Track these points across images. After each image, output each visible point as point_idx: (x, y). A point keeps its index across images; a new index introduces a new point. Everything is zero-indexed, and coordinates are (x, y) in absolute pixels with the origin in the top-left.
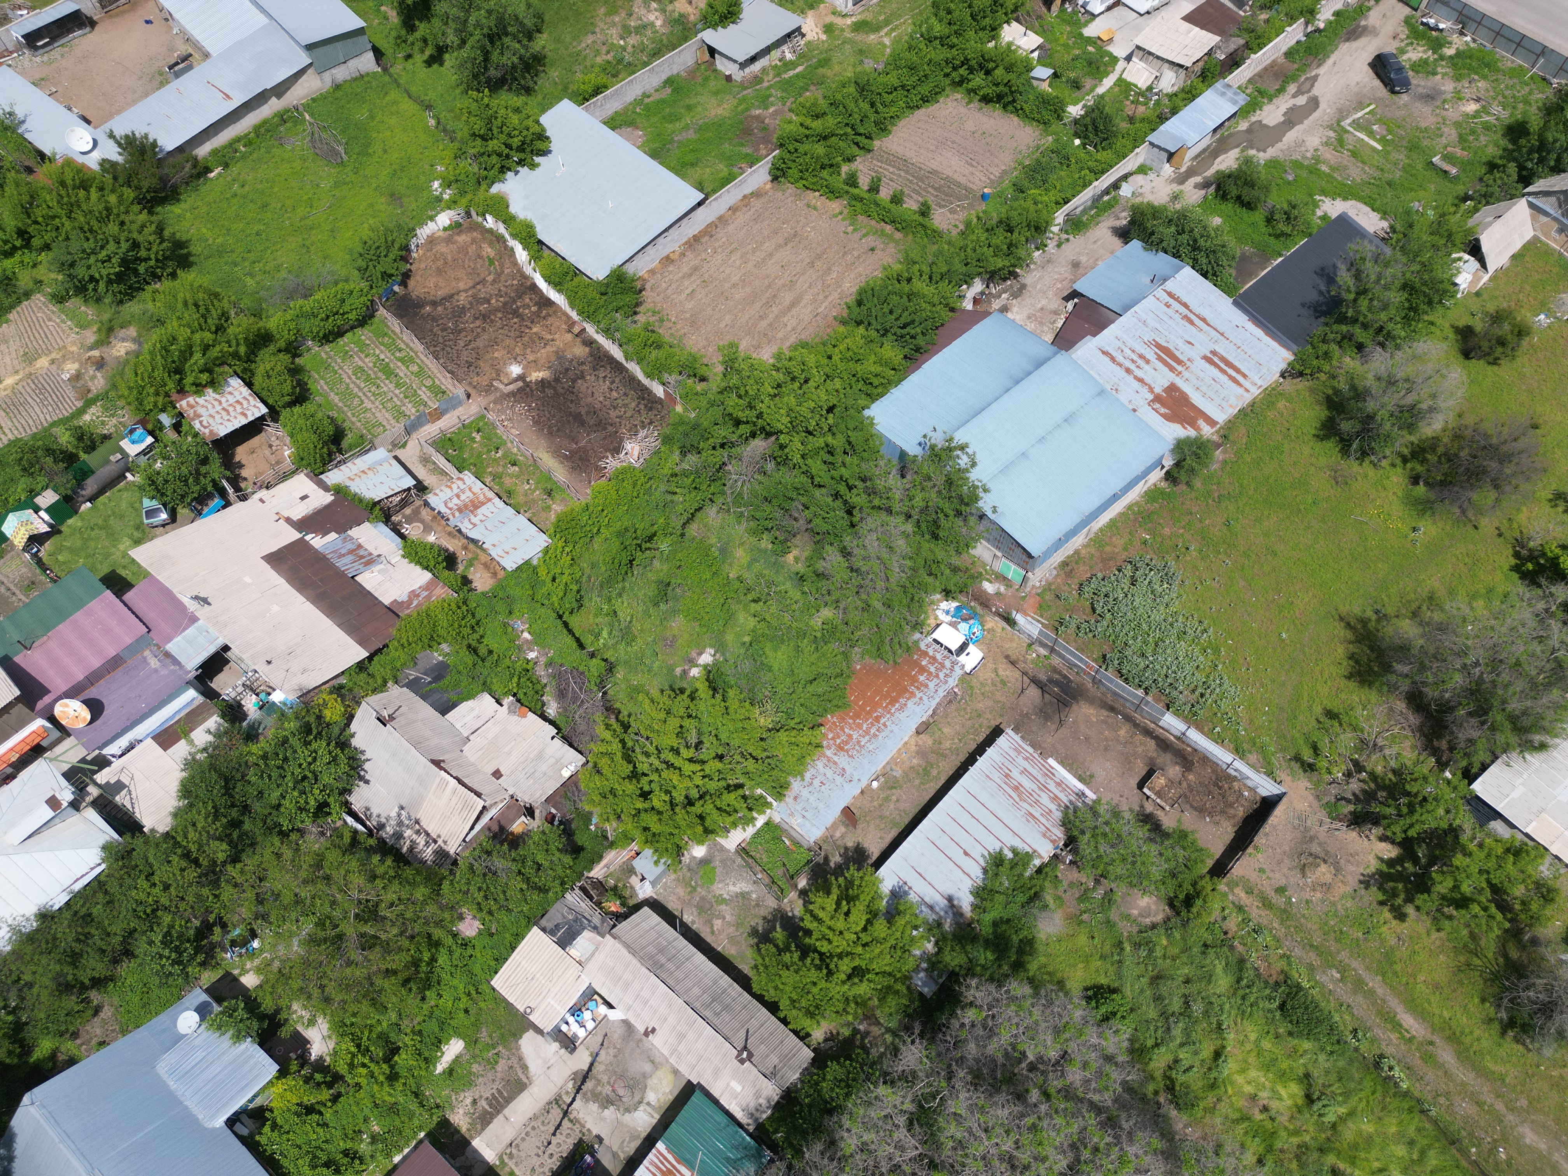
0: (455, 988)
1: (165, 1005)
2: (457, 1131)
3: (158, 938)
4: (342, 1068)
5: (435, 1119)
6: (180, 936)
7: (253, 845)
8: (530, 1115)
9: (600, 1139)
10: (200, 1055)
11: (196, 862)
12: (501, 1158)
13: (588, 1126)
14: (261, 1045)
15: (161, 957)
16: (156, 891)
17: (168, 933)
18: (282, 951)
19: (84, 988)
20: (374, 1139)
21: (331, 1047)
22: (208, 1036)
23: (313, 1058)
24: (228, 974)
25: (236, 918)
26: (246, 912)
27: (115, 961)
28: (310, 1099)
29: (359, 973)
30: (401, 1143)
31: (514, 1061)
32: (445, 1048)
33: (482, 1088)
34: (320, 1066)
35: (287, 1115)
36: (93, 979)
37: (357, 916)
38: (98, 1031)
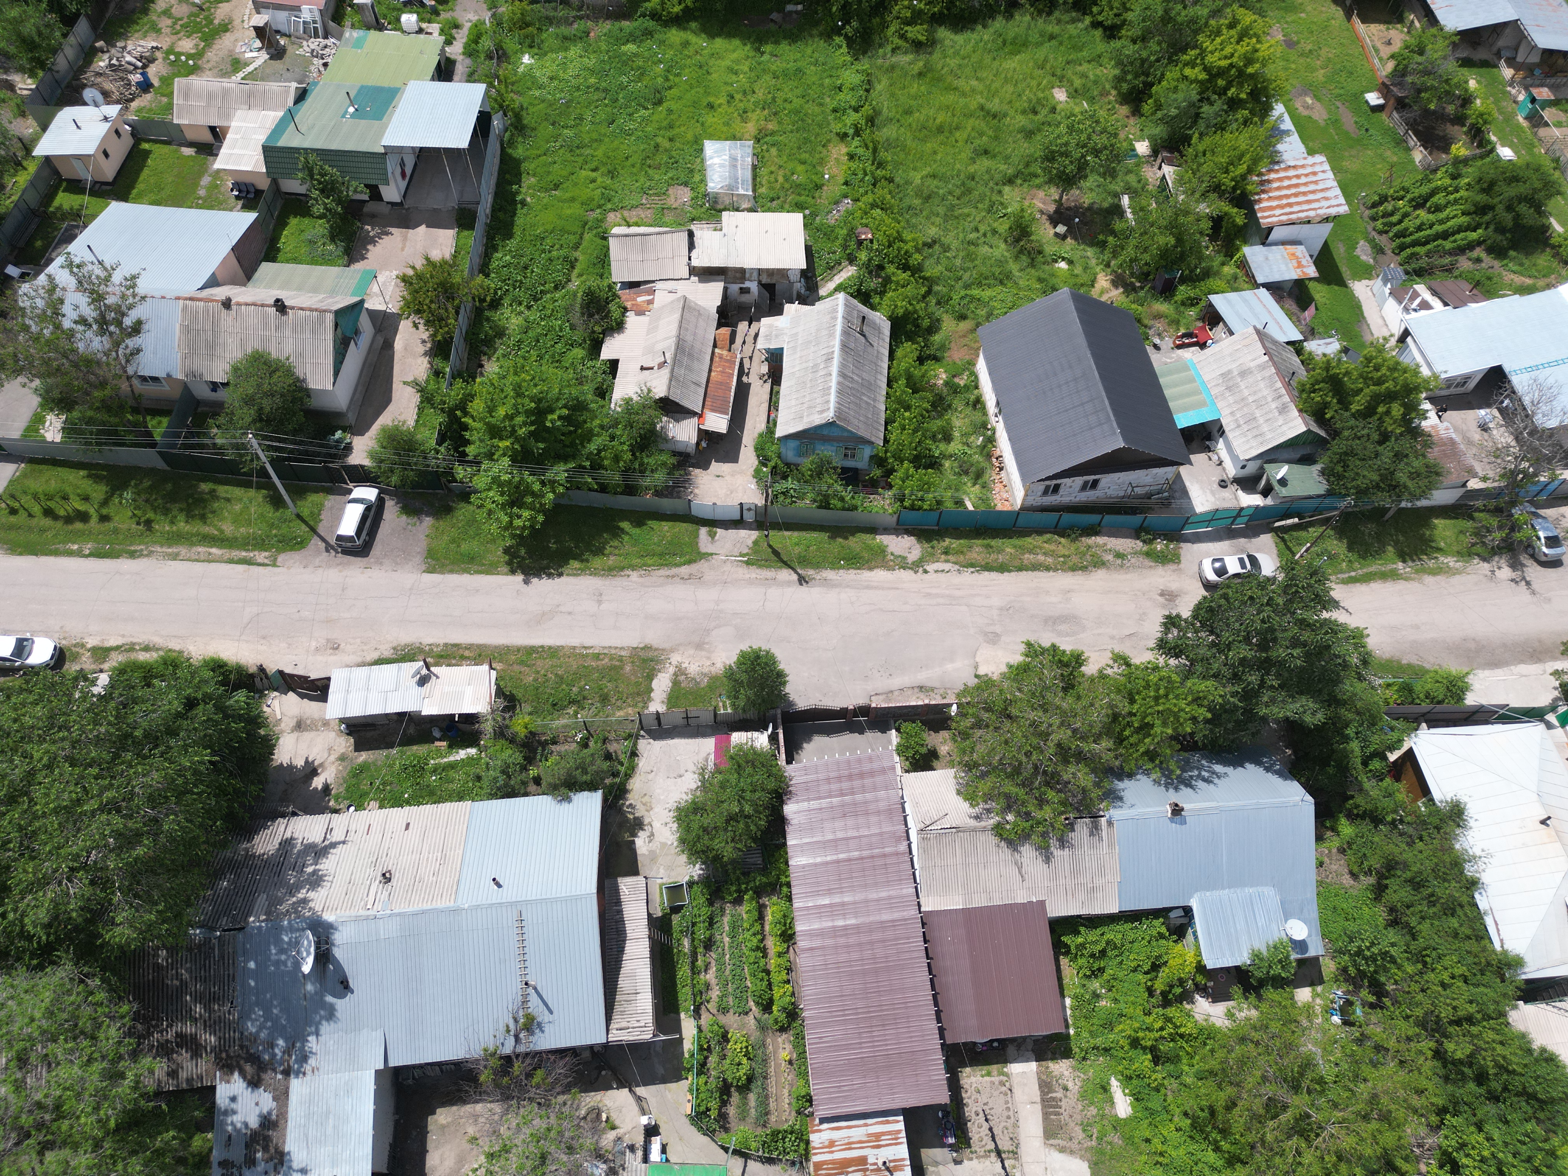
0: (1176, 1148)
1: (1324, 923)
2: (1053, 1058)
3: (1393, 951)
4: (1171, 1011)
5: (1076, 1050)
6: (1386, 970)
7: (1446, 1079)
8: (1021, 1123)
9: (957, 1162)
10: (1261, 922)
11: (1458, 1022)
12: (1007, 1075)
13: (975, 1161)
14: (1237, 968)
15: (1373, 944)
16: (1445, 977)
17: (1393, 961)
18: (1315, 1035)
19: (1381, 876)
20: (1096, 996)
21: (1197, 1016)
22: (1274, 935)
23: (1197, 997)
24: (1321, 981)
25: (1374, 1019)
26: (1376, 1031)
27: (1392, 910)
28: (1164, 974)
29: (1250, 1081)
30: (1077, 1013)
31: (1074, 1145)
32: (1129, 1099)
33: (1072, 1102)
34: (1186, 997)
35: (1163, 950)
36: (1386, 887)
37: (1309, 1116)
38: (1334, 867)
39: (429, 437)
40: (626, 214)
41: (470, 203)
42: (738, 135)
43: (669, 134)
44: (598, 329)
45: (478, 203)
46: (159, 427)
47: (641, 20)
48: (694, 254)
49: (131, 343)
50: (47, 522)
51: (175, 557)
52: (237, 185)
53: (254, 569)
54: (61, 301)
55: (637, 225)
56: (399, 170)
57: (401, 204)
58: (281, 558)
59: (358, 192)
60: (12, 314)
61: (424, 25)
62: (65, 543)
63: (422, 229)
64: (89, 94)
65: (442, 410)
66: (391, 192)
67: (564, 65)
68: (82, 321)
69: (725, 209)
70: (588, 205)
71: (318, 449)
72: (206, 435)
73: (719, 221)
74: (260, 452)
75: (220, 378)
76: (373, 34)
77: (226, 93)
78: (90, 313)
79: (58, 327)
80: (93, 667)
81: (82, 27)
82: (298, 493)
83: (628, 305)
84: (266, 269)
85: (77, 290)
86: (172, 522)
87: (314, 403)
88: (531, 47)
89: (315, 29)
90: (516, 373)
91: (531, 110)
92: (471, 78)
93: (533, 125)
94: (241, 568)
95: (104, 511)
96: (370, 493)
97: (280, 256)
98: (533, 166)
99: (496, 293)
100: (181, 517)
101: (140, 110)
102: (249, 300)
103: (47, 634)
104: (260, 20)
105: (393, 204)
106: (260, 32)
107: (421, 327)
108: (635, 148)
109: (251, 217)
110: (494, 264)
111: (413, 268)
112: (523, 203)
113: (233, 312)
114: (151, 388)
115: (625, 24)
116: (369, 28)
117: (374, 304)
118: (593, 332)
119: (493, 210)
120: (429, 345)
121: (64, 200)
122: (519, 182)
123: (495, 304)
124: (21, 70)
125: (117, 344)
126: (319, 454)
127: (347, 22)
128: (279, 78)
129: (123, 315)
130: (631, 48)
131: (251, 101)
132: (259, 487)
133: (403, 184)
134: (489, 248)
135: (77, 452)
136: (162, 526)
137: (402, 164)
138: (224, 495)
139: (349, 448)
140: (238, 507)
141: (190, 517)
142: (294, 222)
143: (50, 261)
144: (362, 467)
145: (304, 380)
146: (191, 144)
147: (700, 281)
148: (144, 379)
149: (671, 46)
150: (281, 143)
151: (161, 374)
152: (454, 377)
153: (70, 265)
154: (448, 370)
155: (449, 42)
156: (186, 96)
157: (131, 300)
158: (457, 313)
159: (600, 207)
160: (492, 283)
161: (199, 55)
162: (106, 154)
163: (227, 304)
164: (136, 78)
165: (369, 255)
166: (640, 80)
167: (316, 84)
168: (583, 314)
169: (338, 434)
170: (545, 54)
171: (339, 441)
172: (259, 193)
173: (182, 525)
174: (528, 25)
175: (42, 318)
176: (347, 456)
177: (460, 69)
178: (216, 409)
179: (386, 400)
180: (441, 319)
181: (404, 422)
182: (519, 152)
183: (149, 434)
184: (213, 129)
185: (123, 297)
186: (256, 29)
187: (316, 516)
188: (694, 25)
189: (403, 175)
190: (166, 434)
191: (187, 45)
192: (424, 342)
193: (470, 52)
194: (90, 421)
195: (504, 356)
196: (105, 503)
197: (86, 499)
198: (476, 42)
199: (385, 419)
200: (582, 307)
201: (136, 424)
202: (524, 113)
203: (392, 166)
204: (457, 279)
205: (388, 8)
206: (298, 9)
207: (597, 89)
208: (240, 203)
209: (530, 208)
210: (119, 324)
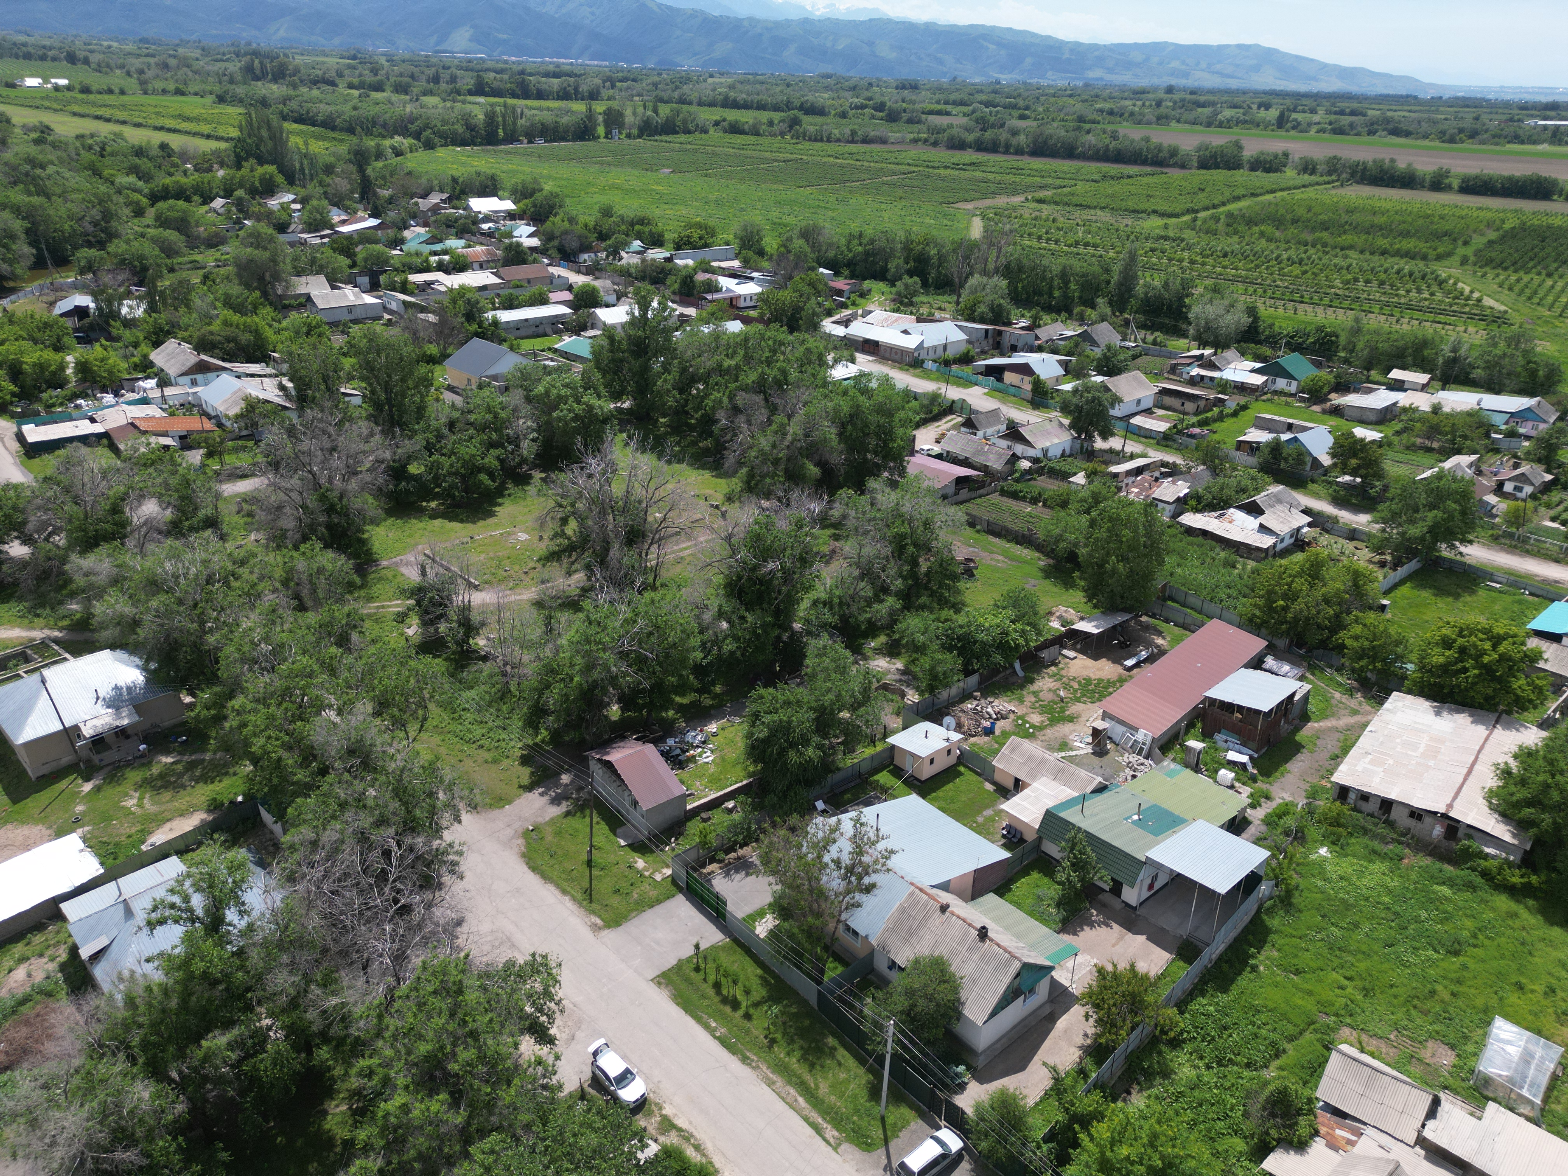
39: (1039, 1128)
40: (1364, 1038)
41: (1200, 941)
42: (1545, 1032)
43: (1455, 988)
44: (1273, 1132)
45: (1208, 945)
46: (833, 971)
47: (1467, 872)
48: (1431, 1124)
49: (858, 896)
50: (711, 992)
51: (770, 1084)
52: (1009, 828)
53: (818, 1139)
54: (834, 841)
55: (1372, 1055)
56: (1149, 881)
57: (1134, 909)
58: (845, 1147)
59: (1102, 879)
60: (799, 832)
61: (1237, 784)
62: (710, 1016)
63: (1142, 938)
64: (947, 720)
65: (1067, 1110)
66: (1131, 895)
67: (1361, 874)
68: (837, 862)
69: (1494, 1100)
70: (1324, 1007)
71: (936, 1070)
72: (861, 1000)
73: (1482, 1108)
74: (890, 1041)
75: (901, 961)
76: (1188, 772)
77: (1043, 761)
78: (846, 859)
79: (820, 857)
80: (653, 1132)
81: (974, 679)
82: (896, 1098)
83: (1323, 1130)
84: (991, 898)
85: (850, 839)
86: (788, 1054)
87: (959, 1029)
88: (1334, 843)
89: (1142, 749)
90: (1159, 1122)
91: (1306, 894)
92: (1258, 841)
93: (1301, 907)
94: (809, 1131)
95: (752, 1011)
96: (955, 1143)
97: (1008, 896)
98: (1282, 942)
99: (1181, 1033)
100: (798, 1054)
101: (974, 745)
102: (962, 914)
103: (647, 1079)
104: (1100, 725)
105: (1127, 905)
106: (1096, 733)
107: (1091, 1020)
108: (1406, 981)
109: (1005, 855)
110: (1194, 1006)
111: (1115, 966)
112: (1254, 969)
113: (944, 917)
114: (848, 938)
115: (1449, 868)
116: (1187, 766)
117: (1061, 976)
118: (1267, 1133)
119: (1220, 959)
120: (1089, 1041)
121: (884, 778)
122: (1260, 949)
123: (1176, 1043)
124: (917, 689)
125: (848, 892)
126: (934, 1075)
127: (1171, 755)
128: (1091, 769)
129: (867, 874)
130: (1445, 890)
131: (1058, 775)
132: (870, 1070)
133: (1146, 894)
134: (1197, 989)
135: (767, 953)
136: (780, 1052)
137: (1155, 878)
138: (839, 1057)
139: (962, 1087)
140: (843, 1076)
141: (803, 1058)
142: (1035, 875)
143: (847, 811)
144: (963, 1113)
145: (963, 1004)
146: (994, 783)
147: (1426, 1158)
148: (848, 928)
149: (1493, 909)
150: (1063, 815)
151: (862, 932)
152: (1095, 1086)
153: (857, 821)
154: (1094, 1075)
155: (1253, 806)
156: (1013, 750)
157: (879, 867)
158: (1133, 1029)
159: (1337, 1015)
160: (1183, 1022)
161: (1041, 728)
162: (932, 762)
163: (944, 908)
164: (987, 724)
165: (1081, 934)
166: (1441, 923)
167: (1117, 786)
168: (1264, 1108)
169: (961, 1069)
170: (1346, 856)
171: (958, 1075)
172: (1022, 841)
173: (793, 1062)
174: (1339, 825)
175: (815, 845)
176: (956, 1093)
177: (1251, 830)
178: (883, 983)
179: (1020, 1066)
180: (1114, 1025)
181: (1025, 1097)
182: (1274, 922)
183: (822, 972)
184: (1017, 781)
185: (876, 862)
186: (1095, 729)
187: (897, 1129)
188: (1531, 902)
189: (1151, 887)
190: (832, 980)
191: (1036, 719)
192: (1086, 1035)
193: (1270, 821)
194: (791, 936)
195: (1157, 1097)
196: (756, 1005)
197: (747, 992)
198: (1280, 817)
199: (1009, 1083)
200: (1267, 1100)
201: (819, 959)
202: (1297, 893)
203: (1144, 876)
204: (1150, 998)
205: (1213, 759)
206: (1136, 730)
207: (1388, 909)
208: (1003, 841)
209: (1259, 976)
210: (860, 878)
